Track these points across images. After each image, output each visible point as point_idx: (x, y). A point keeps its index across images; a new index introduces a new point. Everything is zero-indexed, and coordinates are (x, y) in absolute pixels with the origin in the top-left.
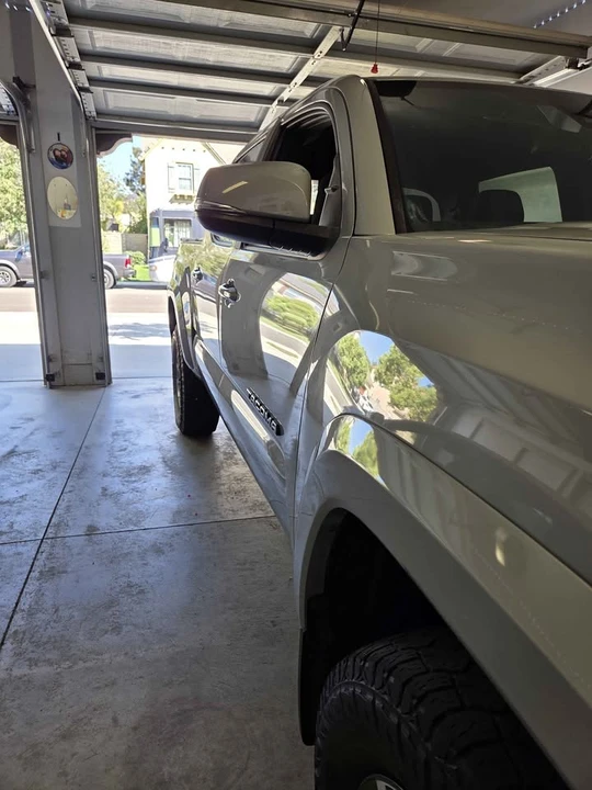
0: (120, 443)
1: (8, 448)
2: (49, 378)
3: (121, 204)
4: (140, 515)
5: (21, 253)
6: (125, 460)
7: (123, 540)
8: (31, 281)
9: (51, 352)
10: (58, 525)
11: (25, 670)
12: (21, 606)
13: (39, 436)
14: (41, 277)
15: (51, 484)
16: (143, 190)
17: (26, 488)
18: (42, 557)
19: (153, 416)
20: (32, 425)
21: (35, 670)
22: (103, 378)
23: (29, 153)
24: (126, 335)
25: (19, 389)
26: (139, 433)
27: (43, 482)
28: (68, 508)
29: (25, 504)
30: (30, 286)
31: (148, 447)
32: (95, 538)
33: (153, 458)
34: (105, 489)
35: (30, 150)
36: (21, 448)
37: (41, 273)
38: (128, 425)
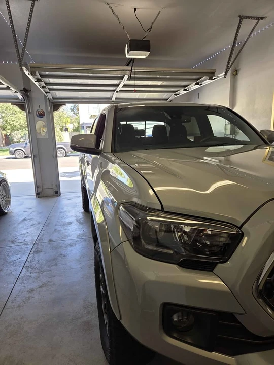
0: (62, 215)
1: (23, 218)
2: (37, 194)
3: (69, 120)
4: (66, 236)
5: (26, 144)
6: (63, 220)
7: (60, 243)
8: (30, 155)
9: (38, 184)
10: (39, 240)
11: (29, 274)
12: (28, 260)
13: (34, 214)
14: (34, 157)
15: (37, 229)
16: (78, 113)
17: (29, 230)
18: (34, 248)
19: (75, 206)
20: (31, 211)
21: (32, 274)
22: (57, 193)
23: (29, 113)
24: (68, 177)
25: (27, 199)
26: (69, 212)
27: (35, 228)
28: (43, 235)
29: (29, 234)
30: (30, 158)
31: (71, 216)
32: (51, 243)
33: (73, 219)
34: (55, 229)
35: (29, 112)
36: (27, 218)
37: (34, 156)
38: (65, 209)
